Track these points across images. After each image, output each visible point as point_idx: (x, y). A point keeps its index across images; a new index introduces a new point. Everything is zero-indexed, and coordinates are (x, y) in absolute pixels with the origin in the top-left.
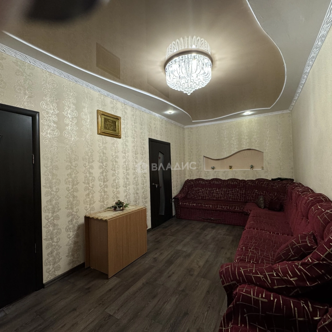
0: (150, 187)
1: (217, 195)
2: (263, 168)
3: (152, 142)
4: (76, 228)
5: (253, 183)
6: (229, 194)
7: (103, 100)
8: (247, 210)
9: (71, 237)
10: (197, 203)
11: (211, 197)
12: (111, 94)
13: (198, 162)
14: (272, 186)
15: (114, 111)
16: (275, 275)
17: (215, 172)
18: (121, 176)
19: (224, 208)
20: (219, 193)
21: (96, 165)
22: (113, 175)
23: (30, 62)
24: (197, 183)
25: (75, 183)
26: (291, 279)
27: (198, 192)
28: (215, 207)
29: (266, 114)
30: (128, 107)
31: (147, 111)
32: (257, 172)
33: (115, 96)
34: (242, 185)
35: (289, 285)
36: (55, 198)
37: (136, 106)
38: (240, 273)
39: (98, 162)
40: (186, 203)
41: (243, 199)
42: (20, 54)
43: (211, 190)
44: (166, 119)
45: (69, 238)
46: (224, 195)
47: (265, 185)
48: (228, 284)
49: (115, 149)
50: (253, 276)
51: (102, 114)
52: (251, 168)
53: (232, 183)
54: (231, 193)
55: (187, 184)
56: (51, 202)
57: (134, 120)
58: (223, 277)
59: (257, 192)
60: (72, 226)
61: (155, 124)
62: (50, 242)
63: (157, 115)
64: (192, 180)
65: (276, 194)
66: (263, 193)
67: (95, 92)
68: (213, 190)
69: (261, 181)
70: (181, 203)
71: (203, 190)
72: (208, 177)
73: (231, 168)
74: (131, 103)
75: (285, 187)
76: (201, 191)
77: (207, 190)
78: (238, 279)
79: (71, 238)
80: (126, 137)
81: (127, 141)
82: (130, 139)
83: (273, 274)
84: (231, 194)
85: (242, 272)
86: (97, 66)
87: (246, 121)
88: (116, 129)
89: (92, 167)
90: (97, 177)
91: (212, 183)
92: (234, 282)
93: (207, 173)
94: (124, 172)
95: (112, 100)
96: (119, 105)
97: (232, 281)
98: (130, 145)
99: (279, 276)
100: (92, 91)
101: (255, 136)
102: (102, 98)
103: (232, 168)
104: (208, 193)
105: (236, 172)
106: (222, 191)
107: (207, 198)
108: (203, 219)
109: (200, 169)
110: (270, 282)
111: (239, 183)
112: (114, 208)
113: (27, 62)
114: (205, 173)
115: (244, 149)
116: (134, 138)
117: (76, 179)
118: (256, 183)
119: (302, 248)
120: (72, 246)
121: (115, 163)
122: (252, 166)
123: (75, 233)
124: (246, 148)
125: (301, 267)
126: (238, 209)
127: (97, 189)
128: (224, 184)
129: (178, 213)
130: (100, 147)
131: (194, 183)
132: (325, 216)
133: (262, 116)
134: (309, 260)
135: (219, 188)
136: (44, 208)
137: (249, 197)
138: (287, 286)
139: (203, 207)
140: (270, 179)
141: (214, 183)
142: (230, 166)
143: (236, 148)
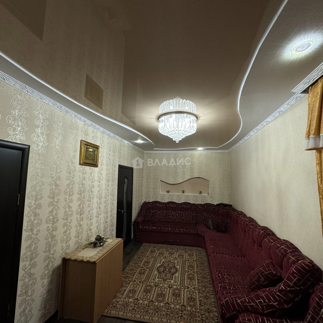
0: (116, 213)
1: (172, 217)
2: (209, 193)
3: (121, 168)
4: (51, 273)
5: (203, 207)
6: (182, 216)
7: (87, 129)
8: (201, 232)
9: (45, 285)
10: (157, 226)
11: (167, 219)
12: (94, 124)
13: (155, 186)
14: (218, 210)
15: (95, 140)
16: (263, 302)
17: (170, 195)
18: (95, 206)
19: (181, 230)
20: (174, 216)
21: (75, 197)
22: (89, 206)
23: (28, 92)
24: (154, 205)
25: (55, 220)
26: (274, 304)
27: (155, 214)
28: (173, 230)
29: (213, 151)
30: (105, 136)
31: (120, 139)
32: (205, 197)
33: (97, 126)
34: (193, 208)
35: (274, 309)
36: (35, 241)
37: (112, 134)
38: (238, 304)
39: (77, 194)
40: (146, 226)
41: (194, 222)
42: (20, 84)
43: (167, 212)
44: (132, 145)
45: (43, 287)
46: (179, 217)
47: (212, 209)
48: (229, 315)
49: (92, 179)
50: (249, 305)
51: (85, 144)
52: (200, 193)
53: (185, 206)
54: (184, 215)
55: (145, 206)
56: (30, 247)
57: (109, 148)
58: (224, 309)
59: (205, 214)
60: (47, 271)
61: (124, 151)
62: (24, 297)
63: (126, 142)
64: (149, 203)
65: (220, 217)
66: (210, 216)
67: (81, 122)
68: (169, 212)
69: (208, 205)
70: (142, 227)
71: (160, 212)
72: (164, 200)
73: (183, 193)
74: (108, 132)
75: (229, 212)
76: (158, 214)
77: (163, 212)
78: (238, 309)
79: (45, 287)
80: (101, 165)
81: (102, 169)
82: (104, 167)
83: (261, 301)
84: (184, 217)
85: (239, 302)
86: (85, 96)
87: (197, 154)
88: (95, 158)
89: (71, 201)
90: (75, 211)
91: (168, 205)
92: (235, 312)
93: (162, 196)
94: (97, 201)
95: (94, 129)
96: (99, 134)
97: (233, 312)
98: (104, 172)
99: (266, 302)
100: (78, 121)
101: (204, 167)
102: (86, 127)
103: (185, 192)
104: (164, 215)
105: (188, 196)
106: (177, 214)
107: (164, 220)
108: (162, 241)
109: (157, 192)
110: (261, 308)
111: (192, 207)
112: (93, 244)
113: (25, 92)
114: (161, 196)
115: (195, 177)
116: (108, 166)
117: (56, 216)
118: (205, 207)
119: (269, 275)
120: (45, 296)
121: (90, 193)
122: (201, 191)
123: (50, 279)
124: (197, 177)
125: (278, 293)
126: (193, 231)
127: (74, 223)
128: (179, 207)
129: (138, 237)
130: (80, 178)
131: (151, 205)
132: (282, 251)
133: (210, 151)
134: (282, 288)
135: (174, 211)
136: (22, 257)
137: (199, 219)
138: (273, 310)
139: (163, 231)
140: (216, 204)
141: (170, 206)
142: (183, 191)
143: (189, 176)
